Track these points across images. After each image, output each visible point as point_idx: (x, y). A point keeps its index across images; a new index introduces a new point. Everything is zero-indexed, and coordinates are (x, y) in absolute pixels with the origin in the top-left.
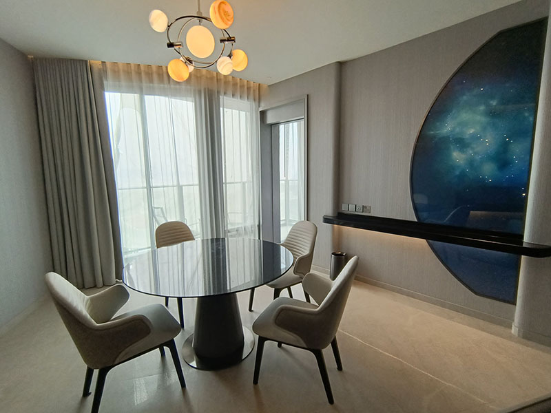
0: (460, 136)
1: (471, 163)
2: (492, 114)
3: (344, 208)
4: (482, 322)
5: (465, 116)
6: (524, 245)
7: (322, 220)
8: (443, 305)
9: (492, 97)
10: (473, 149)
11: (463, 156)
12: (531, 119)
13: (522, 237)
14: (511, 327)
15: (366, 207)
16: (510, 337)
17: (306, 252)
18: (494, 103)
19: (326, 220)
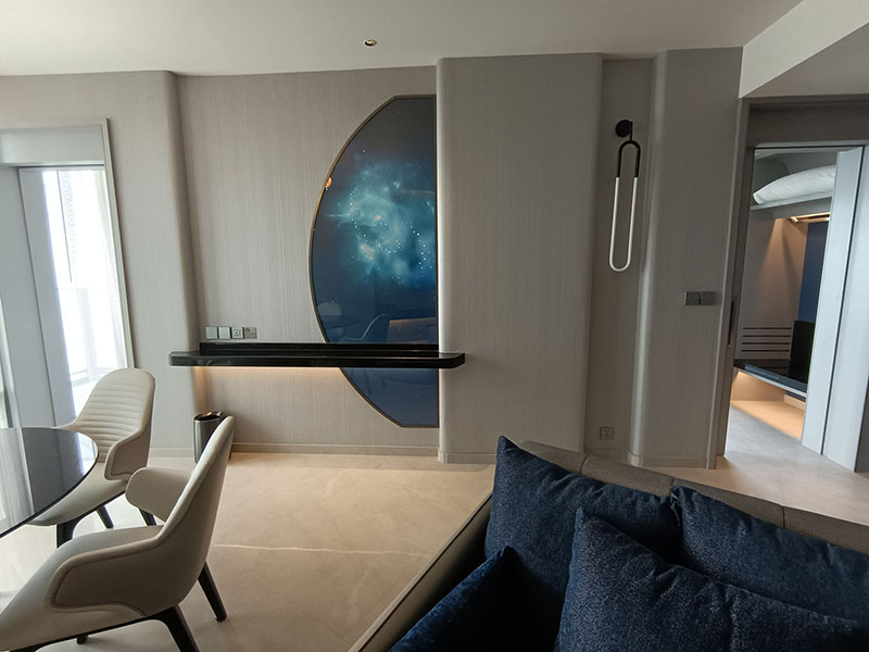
0: (364, 223)
1: (381, 258)
2: (397, 198)
3: (210, 335)
4: (410, 459)
5: (369, 197)
6: (440, 357)
7: (167, 361)
8: (368, 452)
9: (395, 178)
10: (381, 241)
11: (372, 250)
12: (433, 210)
13: (437, 346)
14: (437, 455)
15: (248, 330)
16: (437, 467)
17: (135, 428)
18: (398, 185)
19: (177, 360)
